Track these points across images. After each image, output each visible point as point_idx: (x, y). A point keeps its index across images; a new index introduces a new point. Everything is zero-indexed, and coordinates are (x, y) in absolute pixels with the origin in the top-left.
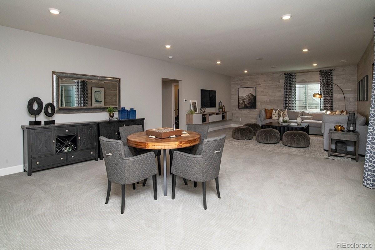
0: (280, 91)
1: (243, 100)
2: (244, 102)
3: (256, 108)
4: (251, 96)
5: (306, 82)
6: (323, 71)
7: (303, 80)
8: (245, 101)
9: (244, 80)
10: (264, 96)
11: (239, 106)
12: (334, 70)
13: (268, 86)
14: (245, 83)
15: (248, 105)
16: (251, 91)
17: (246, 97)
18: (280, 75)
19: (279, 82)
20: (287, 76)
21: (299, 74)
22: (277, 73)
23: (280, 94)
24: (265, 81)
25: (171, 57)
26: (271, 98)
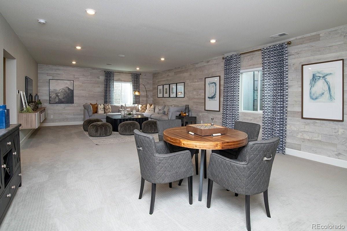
0: (99, 87)
1: (56, 93)
2: (57, 96)
3: (73, 103)
4: (67, 90)
5: (122, 81)
6: (134, 74)
7: (119, 79)
8: (59, 95)
9: (57, 71)
10: (83, 90)
11: (50, 100)
12: (141, 74)
13: (88, 81)
14: (59, 74)
15: (63, 100)
16: (68, 84)
17: (61, 90)
18: (100, 72)
19: (98, 78)
20: (107, 74)
21: (117, 74)
22: (97, 69)
23: (100, 89)
24: (84, 75)
25: (42, 21)
26: (91, 93)
